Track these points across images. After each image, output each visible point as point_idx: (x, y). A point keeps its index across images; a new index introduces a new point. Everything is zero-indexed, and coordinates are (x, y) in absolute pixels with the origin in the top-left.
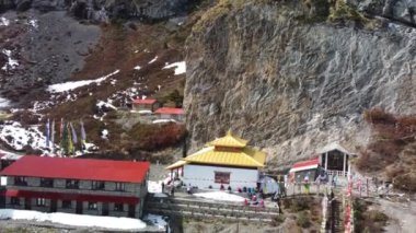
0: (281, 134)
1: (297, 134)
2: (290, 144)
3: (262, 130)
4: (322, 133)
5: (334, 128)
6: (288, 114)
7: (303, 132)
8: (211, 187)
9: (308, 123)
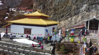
0: (68, 15)
1: (75, 14)
2: (72, 19)
3: (60, 14)
4: (87, 13)
5: (93, 10)
6: (71, 6)
7: (78, 14)
8: (22, 36)
9: (81, 9)
